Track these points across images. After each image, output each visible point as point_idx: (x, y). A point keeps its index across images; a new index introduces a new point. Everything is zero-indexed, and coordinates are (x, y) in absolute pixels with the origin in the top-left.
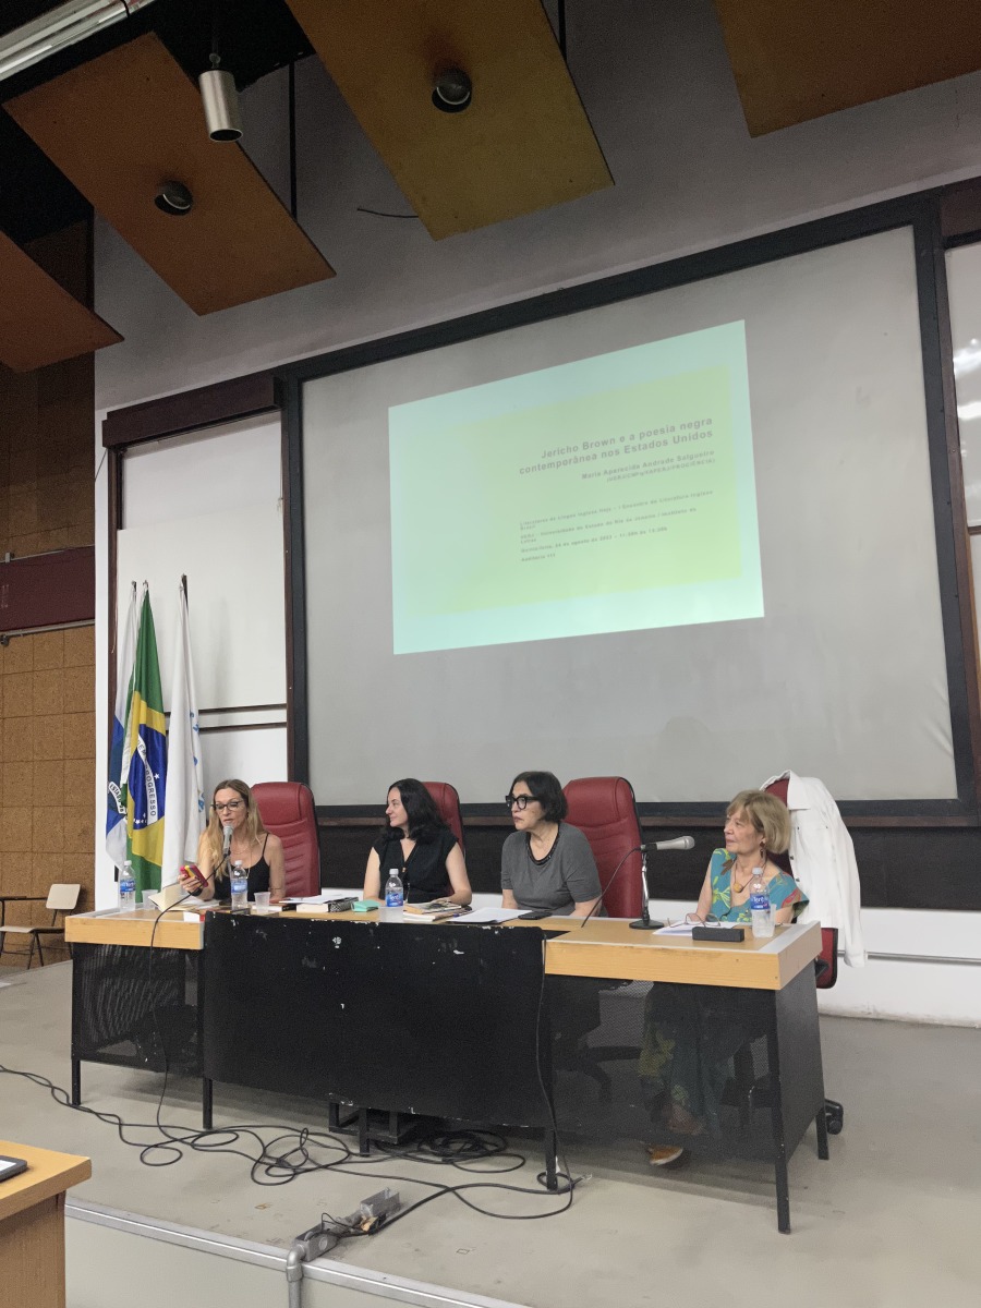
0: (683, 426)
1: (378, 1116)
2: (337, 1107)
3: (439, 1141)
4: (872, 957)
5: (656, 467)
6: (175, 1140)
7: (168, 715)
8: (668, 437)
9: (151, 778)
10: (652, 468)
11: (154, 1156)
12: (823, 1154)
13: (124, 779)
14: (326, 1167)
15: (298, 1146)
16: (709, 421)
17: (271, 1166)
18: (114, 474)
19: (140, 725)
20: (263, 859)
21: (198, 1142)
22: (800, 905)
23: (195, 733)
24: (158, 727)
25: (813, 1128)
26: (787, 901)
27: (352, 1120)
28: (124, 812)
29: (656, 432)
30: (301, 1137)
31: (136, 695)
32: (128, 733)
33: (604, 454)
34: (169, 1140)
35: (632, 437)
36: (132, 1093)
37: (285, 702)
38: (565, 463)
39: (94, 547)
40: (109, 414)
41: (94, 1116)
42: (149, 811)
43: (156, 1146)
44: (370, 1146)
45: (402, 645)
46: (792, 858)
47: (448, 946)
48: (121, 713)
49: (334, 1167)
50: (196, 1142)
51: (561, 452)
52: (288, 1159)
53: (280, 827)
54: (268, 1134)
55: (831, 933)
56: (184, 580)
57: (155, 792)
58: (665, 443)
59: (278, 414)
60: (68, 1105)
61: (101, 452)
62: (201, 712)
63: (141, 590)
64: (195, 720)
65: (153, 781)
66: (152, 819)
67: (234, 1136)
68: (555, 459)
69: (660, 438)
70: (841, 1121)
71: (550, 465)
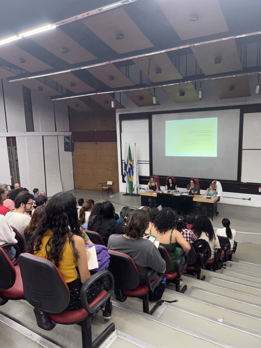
0: (208, 131)
9: (131, 171)
10: (204, 135)
12: (216, 216)
13: (128, 171)
19: (130, 164)
24: (132, 164)
25: (216, 214)
28: (127, 175)
31: (129, 159)
33: (197, 133)
35: (201, 131)
37: (149, 160)
38: (191, 133)
40: (119, 115)
45: (166, 155)
46: (216, 189)
51: (191, 131)
56: (135, 144)
57: (132, 173)
59: (148, 119)
62: (138, 161)
66: (131, 176)
69: (205, 132)
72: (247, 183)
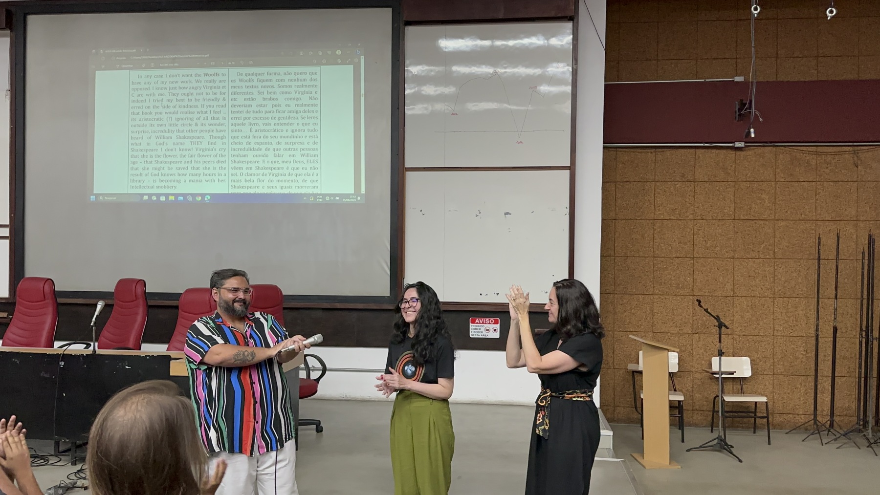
2: (60, 442)
27: (68, 450)
37: (8, 223)
47: (122, 365)
59: (7, 32)
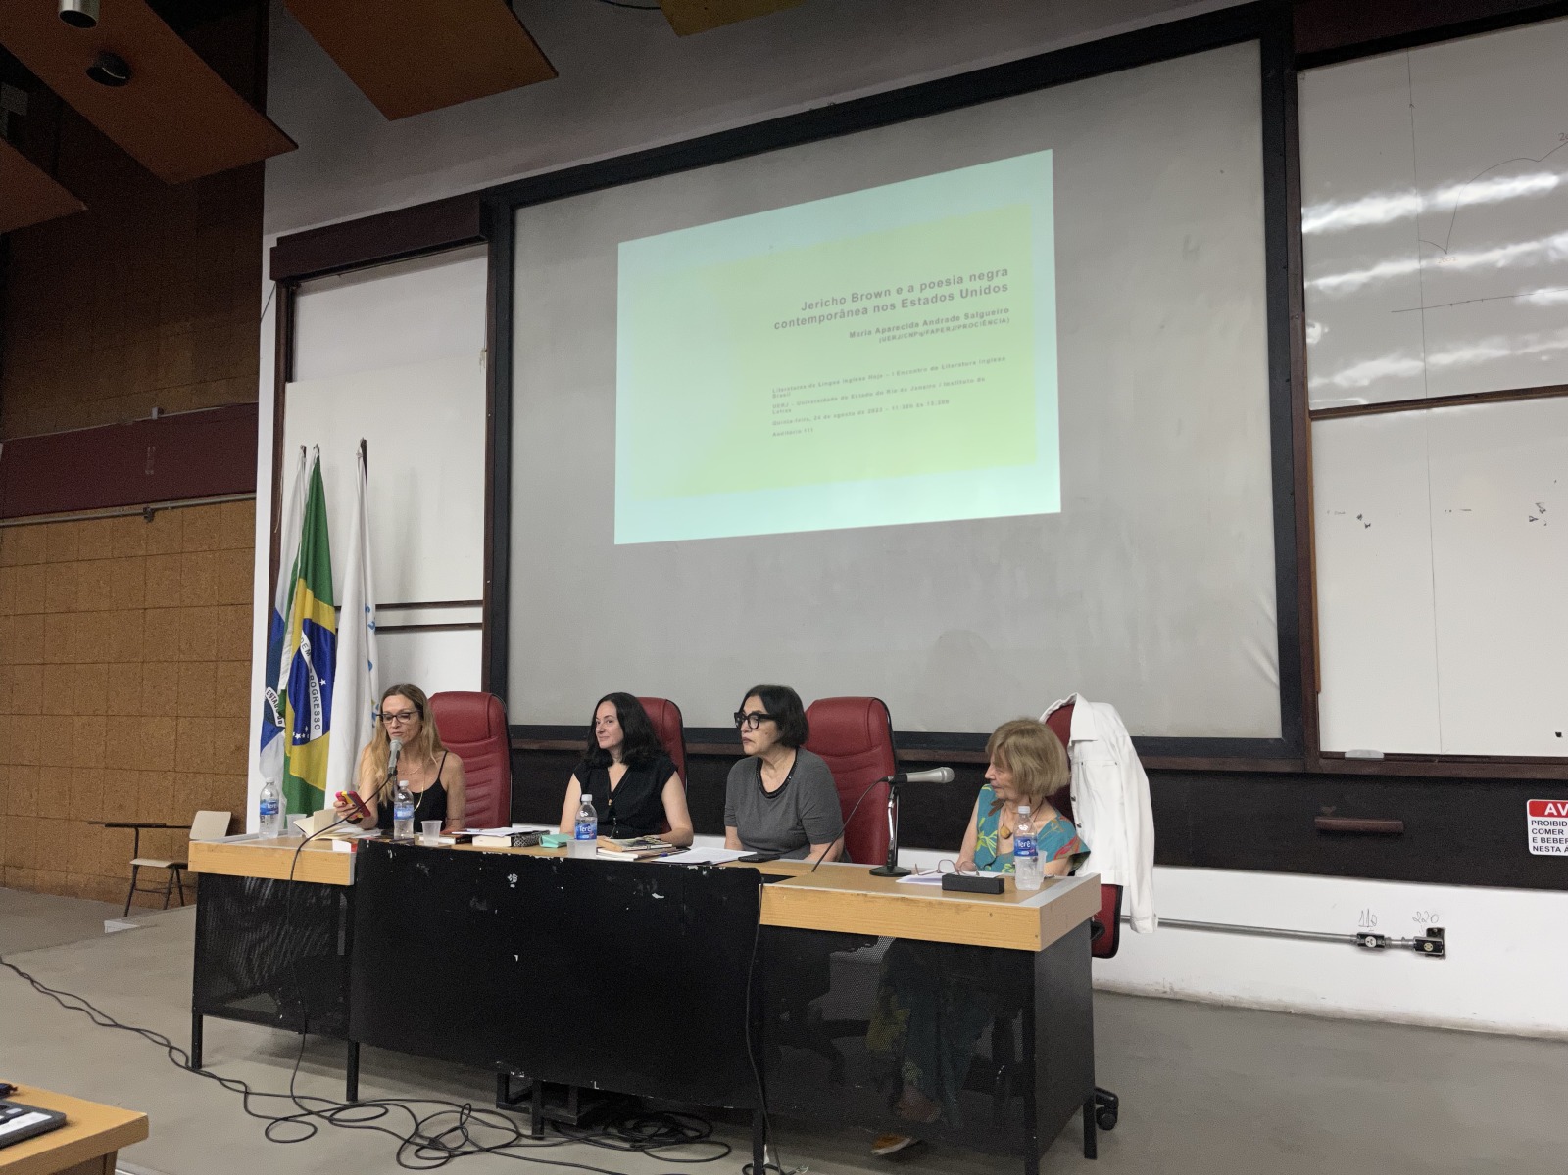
0: (972, 277)
1: (555, 1092)
2: (507, 1078)
3: (630, 1124)
4: (1163, 924)
5: (939, 326)
6: (310, 1113)
7: (338, 609)
8: (955, 289)
9: (316, 684)
10: (934, 327)
11: (281, 1131)
12: (1090, 1153)
13: (283, 683)
14: (488, 1150)
15: (457, 1124)
16: (1005, 272)
17: (423, 1147)
18: (283, 314)
19: (305, 620)
20: (438, 782)
21: (338, 1116)
22: (1079, 857)
23: (371, 632)
24: (326, 622)
25: (1078, 1121)
26: (1062, 851)
27: (526, 1096)
28: (283, 725)
29: (940, 284)
30: (461, 1113)
31: (302, 580)
32: (290, 629)
33: (877, 309)
34: (304, 1112)
35: (911, 289)
36: (266, 1057)
37: (480, 596)
38: (830, 317)
39: (257, 404)
40: (279, 239)
41: (217, 1082)
42: (313, 724)
43: (286, 1119)
44: (544, 1126)
45: (626, 535)
46: (1074, 800)
47: (645, 888)
48: (282, 605)
49: (502, 1151)
50: (337, 1116)
51: (826, 304)
52: (443, 1140)
53: (462, 745)
54: (422, 1110)
55: (1114, 890)
56: (363, 444)
57: (320, 702)
58: (951, 297)
59: (484, 247)
60: (187, 1068)
61: (268, 287)
62: (380, 607)
63: (311, 455)
64: (371, 616)
65: (318, 688)
66: (316, 734)
67: (382, 1111)
68: (817, 312)
69: (944, 290)
70: (1116, 1115)
71: (812, 319)
72: (1386, 754)
